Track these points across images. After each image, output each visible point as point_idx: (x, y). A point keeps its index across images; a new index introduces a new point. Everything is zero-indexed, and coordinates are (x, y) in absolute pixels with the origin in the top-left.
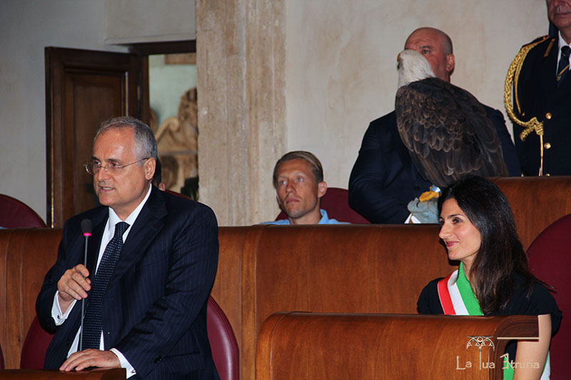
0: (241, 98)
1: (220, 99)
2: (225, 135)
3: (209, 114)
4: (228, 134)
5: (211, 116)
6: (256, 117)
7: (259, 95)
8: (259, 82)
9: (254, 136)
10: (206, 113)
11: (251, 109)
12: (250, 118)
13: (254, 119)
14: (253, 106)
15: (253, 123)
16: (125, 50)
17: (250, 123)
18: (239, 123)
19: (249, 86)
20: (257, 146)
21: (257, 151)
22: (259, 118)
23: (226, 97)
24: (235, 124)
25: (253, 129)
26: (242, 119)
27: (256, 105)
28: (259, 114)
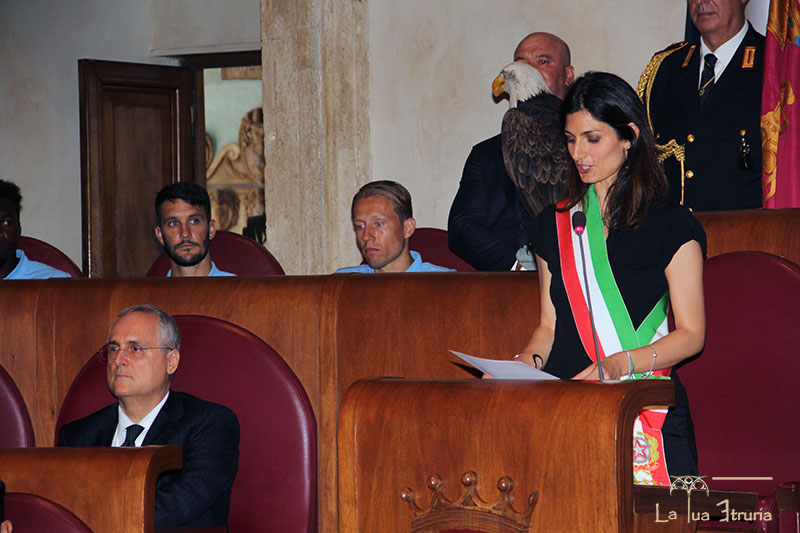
0: (316, 120)
1: (290, 122)
2: (297, 166)
3: (278, 139)
4: (300, 165)
5: (280, 143)
6: (334, 143)
7: (337, 117)
8: (338, 101)
9: (331, 165)
10: (274, 138)
11: (328, 133)
12: (327, 144)
13: (331, 146)
14: (330, 130)
15: (331, 150)
16: (175, 63)
17: (327, 151)
18: (314, 151)
19: (325, 105)
20: (336, 178)
21: (336, 184)
22: (338, 144)
23: (297, 118)
24: (309, 151)
25: (331, 157)
26: (318, 145)
27: (334, 129)
28: (338, 139)
